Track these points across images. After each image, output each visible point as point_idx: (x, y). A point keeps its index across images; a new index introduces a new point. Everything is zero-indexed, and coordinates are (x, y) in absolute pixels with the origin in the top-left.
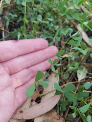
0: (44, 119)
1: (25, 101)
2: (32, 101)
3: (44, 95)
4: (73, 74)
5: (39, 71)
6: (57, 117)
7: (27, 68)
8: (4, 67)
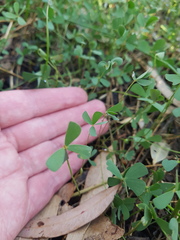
0: (86, 236)
1: (48, 204)
2: (62, 203)
3: (86, 193)
4: (142, 153)
5: (71, 123)
6: (112, 229)
7: (51, 140)
8: (7, 136)
